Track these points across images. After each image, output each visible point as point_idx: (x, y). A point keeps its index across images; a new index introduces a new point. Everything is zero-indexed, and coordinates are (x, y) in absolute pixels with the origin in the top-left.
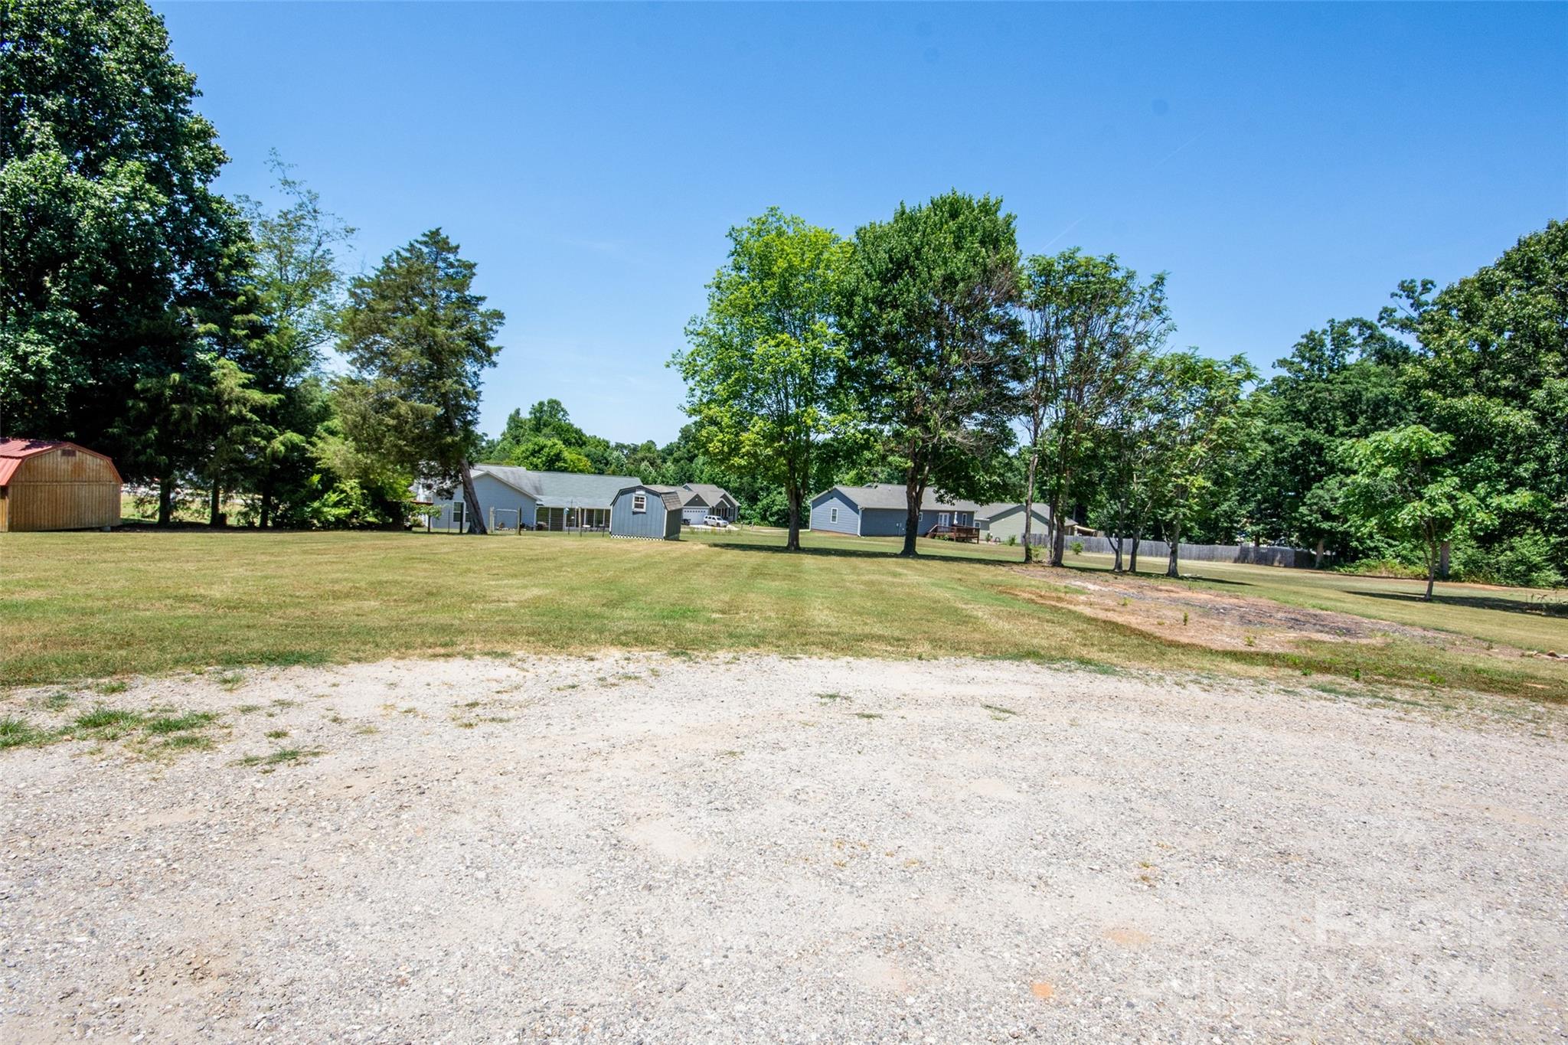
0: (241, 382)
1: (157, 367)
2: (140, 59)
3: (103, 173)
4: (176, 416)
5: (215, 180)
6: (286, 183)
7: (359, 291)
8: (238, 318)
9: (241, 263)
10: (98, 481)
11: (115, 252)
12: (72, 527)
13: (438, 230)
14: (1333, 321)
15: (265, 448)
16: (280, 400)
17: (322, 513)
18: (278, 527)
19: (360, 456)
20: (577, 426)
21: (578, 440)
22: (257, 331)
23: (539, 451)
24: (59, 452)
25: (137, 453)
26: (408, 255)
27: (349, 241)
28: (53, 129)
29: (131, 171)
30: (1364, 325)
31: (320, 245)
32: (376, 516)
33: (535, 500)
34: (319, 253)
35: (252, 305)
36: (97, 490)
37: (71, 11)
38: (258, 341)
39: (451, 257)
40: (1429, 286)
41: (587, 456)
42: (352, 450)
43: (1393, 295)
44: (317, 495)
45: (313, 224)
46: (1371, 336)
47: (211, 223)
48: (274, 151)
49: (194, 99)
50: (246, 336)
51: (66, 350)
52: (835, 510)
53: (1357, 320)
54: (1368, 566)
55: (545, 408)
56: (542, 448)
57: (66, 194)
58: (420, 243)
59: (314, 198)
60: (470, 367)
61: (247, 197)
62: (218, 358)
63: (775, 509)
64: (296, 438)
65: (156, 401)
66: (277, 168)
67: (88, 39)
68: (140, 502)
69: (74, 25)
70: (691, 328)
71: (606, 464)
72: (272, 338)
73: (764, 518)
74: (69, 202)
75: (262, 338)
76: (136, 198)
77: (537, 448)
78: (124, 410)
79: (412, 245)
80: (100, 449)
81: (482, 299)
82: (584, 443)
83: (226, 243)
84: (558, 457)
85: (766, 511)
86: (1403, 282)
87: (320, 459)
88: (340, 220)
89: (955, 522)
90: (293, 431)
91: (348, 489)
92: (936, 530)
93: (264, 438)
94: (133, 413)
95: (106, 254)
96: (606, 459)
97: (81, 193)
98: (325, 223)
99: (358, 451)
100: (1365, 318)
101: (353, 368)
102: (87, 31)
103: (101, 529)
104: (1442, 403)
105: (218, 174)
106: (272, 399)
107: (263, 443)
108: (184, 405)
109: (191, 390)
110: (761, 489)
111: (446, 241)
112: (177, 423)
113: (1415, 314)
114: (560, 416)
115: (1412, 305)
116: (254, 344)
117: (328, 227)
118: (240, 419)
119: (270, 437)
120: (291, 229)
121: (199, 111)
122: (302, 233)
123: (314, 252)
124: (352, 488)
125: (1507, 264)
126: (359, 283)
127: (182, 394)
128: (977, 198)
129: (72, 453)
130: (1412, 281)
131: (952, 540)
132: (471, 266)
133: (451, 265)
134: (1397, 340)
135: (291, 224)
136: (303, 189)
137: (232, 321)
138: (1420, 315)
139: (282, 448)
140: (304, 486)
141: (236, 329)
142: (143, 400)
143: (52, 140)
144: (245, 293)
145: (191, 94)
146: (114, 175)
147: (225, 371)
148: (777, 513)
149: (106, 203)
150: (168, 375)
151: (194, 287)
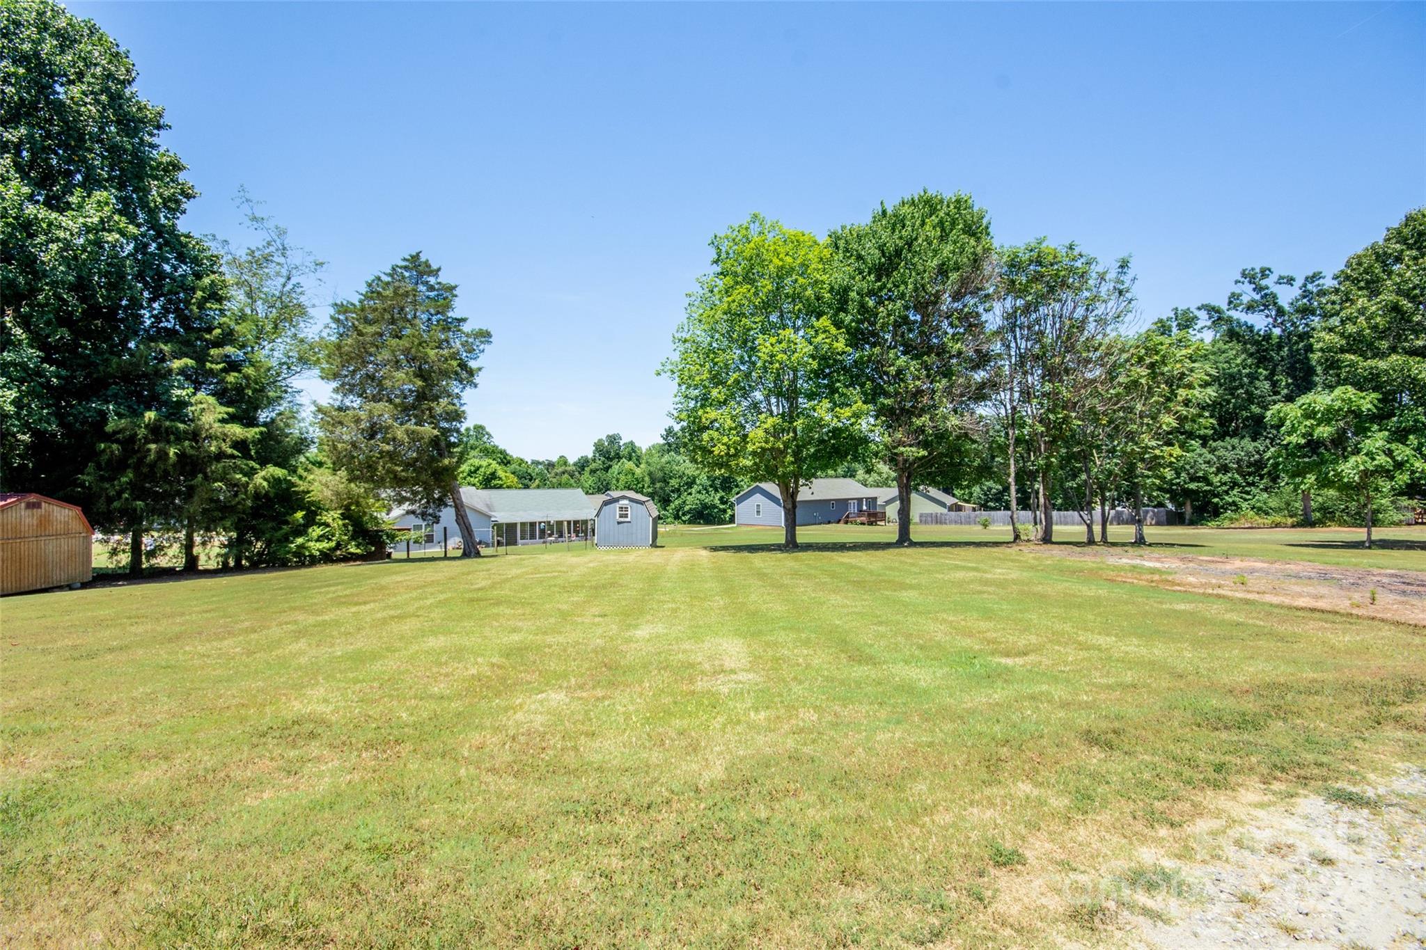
0: (220, 417)
1: (129, 407)
2: (105, 90)
3: (68, 206)
4: (152, 456)
5: (182, 217)
6: (254, 219)
7: (341, 317)
8: (213, 352)
9: (215, 295)
10: (67, 533)
11: (81, 286)
12: (38, 587)
13: (418, 254)
14: (1177, 309)
15: (248, 483)
16: (261, 433)
17: (306, 548)
18: (255, 567)
19: (352, 485)
20: (501, 447)
21: (505, 460)
22: (233, 366)
23: (475, 472)
24: (23, 505)
25: (110, 500)
26: (389, 279)
27: (318, 275)
28: (13, 161)
29: (99, 202)
30: (1211, 309)
31: (289, 279)
32: (358, 546)
33: (490, 517)
34: (289, 287)
35: (228, 337)
36: (65, 544)
37: (33, 41)
38: (236, 374)
39: (432, 280)
40: (1267, 272)
41: (513, 473)
42: (344, 480)
43: (1237, 282)
44: (301, 531)
45: (282, 260)
46: (1219, 318)
47: (182, 258)
48: (242, 189)
49: (162, 132)
50: (223, 370)
51: (29, 393)
52: (758, 506)
53: (1207, 306)
54: (1231, 519)
55: (471, 433)
56: (478, 469)
57: (28, 227)
58: (401, 268)
59: (282, 233)
60: (455, 388)
61: (214, 236)
62: (194, 394)
63: (687, 508)
64: (279, 472)
65: (129, 442)
66: (245, 205)
67: (50, 69)
68: (114, 552)
69: (37, 54)
70: (678, 335)
71: (530, 480)
72: (250, 371)
73: (677, 517)
74: (31, 236)
75: (239, 371)
76: (104, 229)
77: (473, 469)
78: (94, 455)
79: (394, 269)
80: (70, 500)
81: (464, 320)
82: (509, 462)
83: (198, 276)
84: (493, 476)
85: (678, 511)
86: (1244, 270)
87: (308, 492)
88: (310, 253)
89: (865, 508)
90: (275, 466)
91: (330, 521)
92: (848, 517)
93: (245, 475)
94: (105, 457)
95: (72, 288)
96: (530, 475)
97: (44, 226)
98: (295, 258)
99: (350, 481)
100: (1213, 304)
101: (335, 396)
102: (50, 61)
103: (70, 587)
104: (1365, 365)
105: (184, 212)
106: (252, 433)
107: (245, 479)
108: (162, 445)
109: (167, 429)
110: (673, 491)
111: (427, 265)
112: (153, 466)
113: (1257, 297)
114: (485, 439)
115: (1254, 289)
116: (232, 378)
117: (297, 261)
118: (220, 456)
119: (250, 473)
120: (260, 266)
121: (165, 145)
122: (271, 269)
123: (284, 286)
124: (334, 520)
125: (1399, 236)
126: (342, 308)
127: (156, 432)
128: (949, 195)
129: (36, 506)
130: (1253, 269)
131: (863, 524)
132: (452, 288)
133: (431, 288)
134: (1243, 320)
135: (259, 261)
136: (270, 224)
137: (208, 355)
138: (1262, 297)
139: (265, 484)
140: (287, 523)
141: (212, 362)
142: (117, 441)
143: (12, 172)
144: (220, 326)
145: (159, 127)
146: (80, 207)
147: (203, 406)
148: (688, 512)
149: (72, 235)
150: (142, 415)
151: (162, 325)
